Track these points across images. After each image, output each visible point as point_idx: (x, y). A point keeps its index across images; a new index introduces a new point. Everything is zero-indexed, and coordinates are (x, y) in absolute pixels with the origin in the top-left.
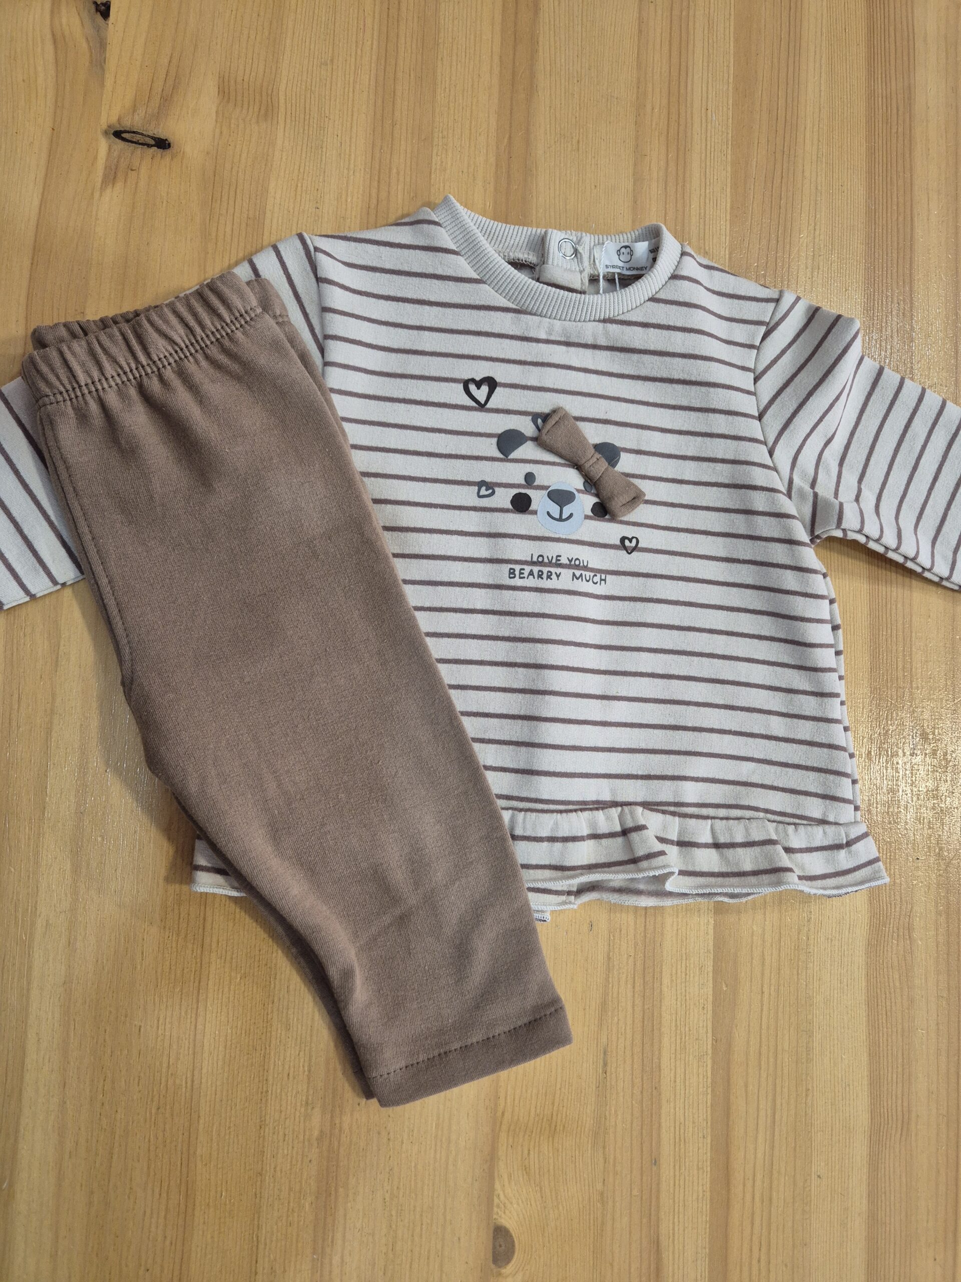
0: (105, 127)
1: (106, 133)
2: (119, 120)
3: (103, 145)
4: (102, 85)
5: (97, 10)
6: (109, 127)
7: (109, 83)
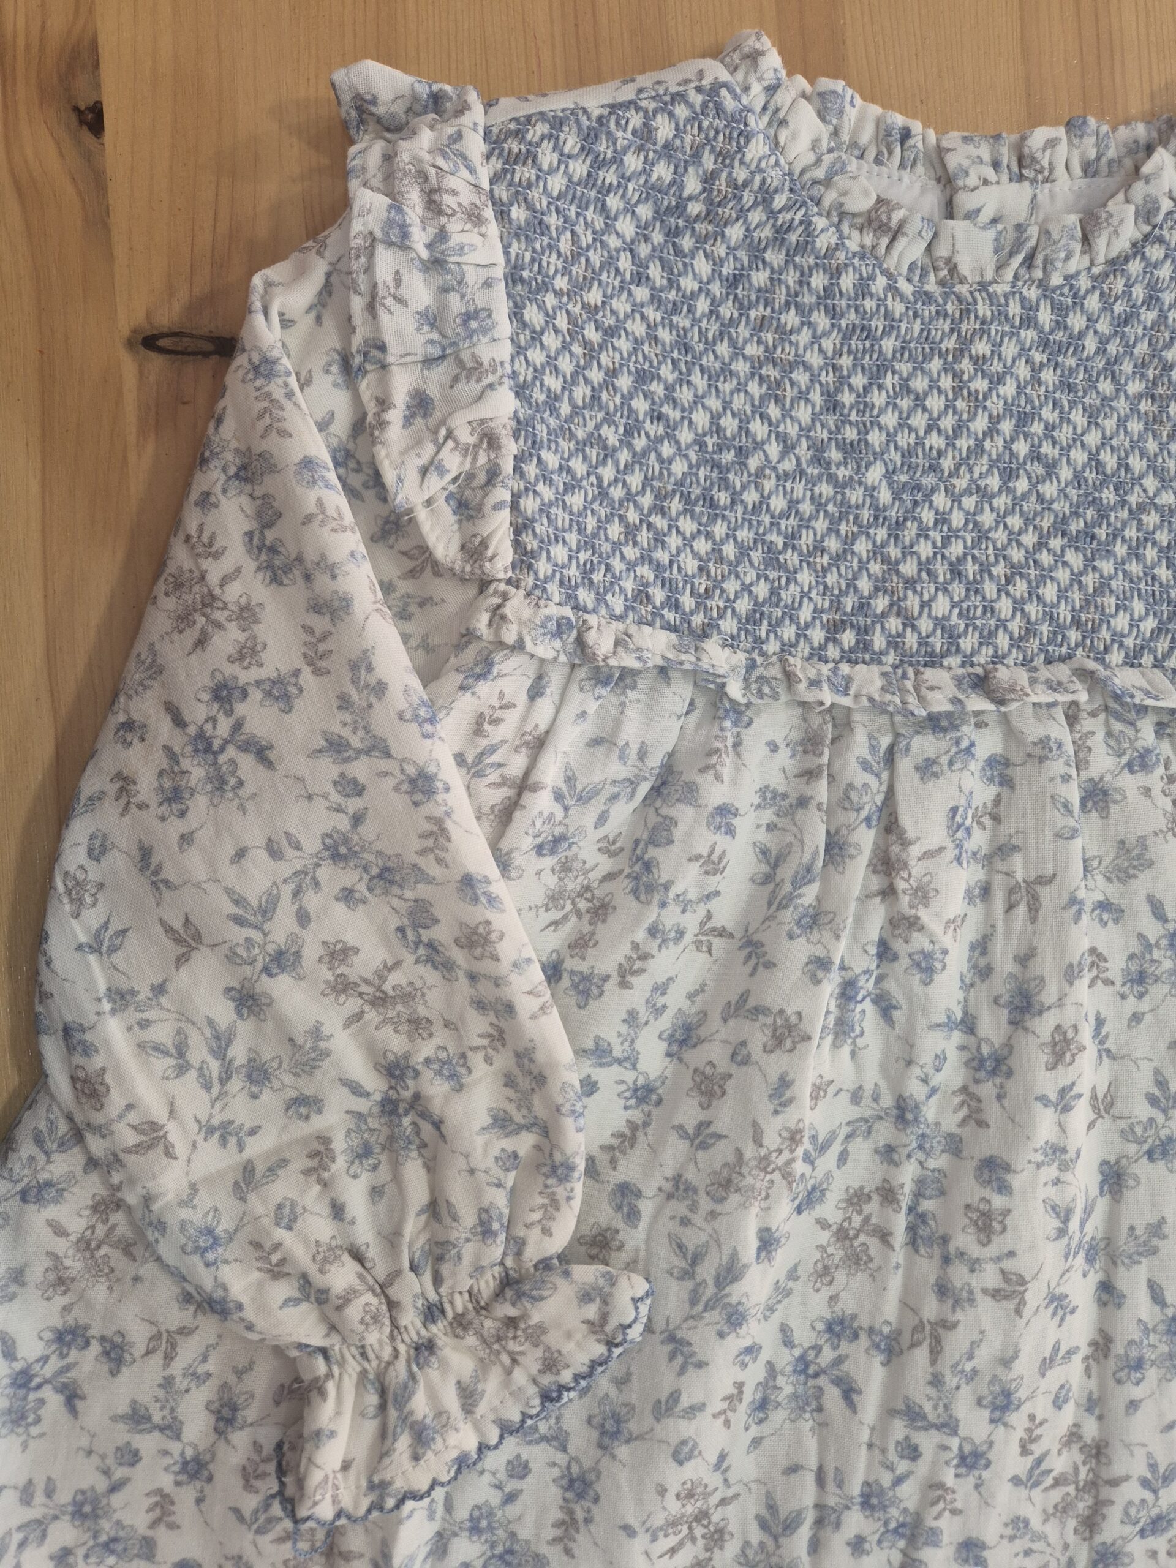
0: (126, 332)
1: (130, 344)
2: (149, 315)
3: (128, 365)
4: (110, 257)
5: (82, 122)
6: (134, 331)
7: (120, 251)
